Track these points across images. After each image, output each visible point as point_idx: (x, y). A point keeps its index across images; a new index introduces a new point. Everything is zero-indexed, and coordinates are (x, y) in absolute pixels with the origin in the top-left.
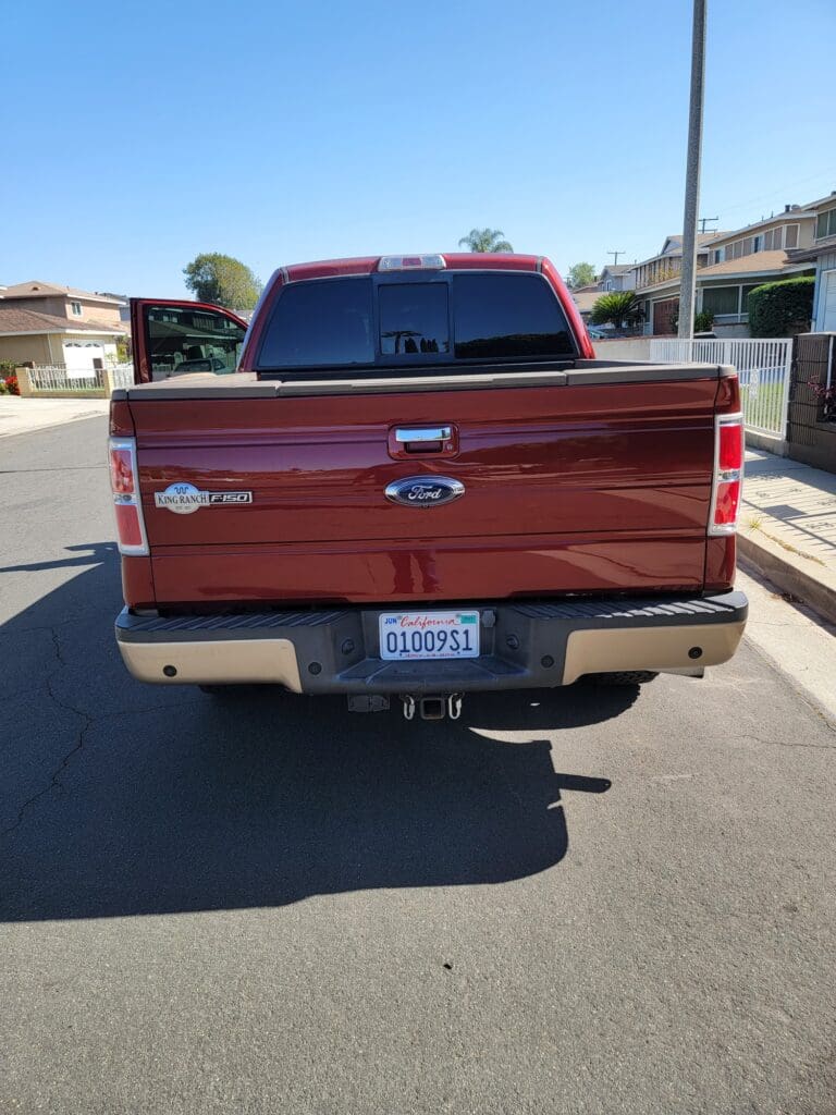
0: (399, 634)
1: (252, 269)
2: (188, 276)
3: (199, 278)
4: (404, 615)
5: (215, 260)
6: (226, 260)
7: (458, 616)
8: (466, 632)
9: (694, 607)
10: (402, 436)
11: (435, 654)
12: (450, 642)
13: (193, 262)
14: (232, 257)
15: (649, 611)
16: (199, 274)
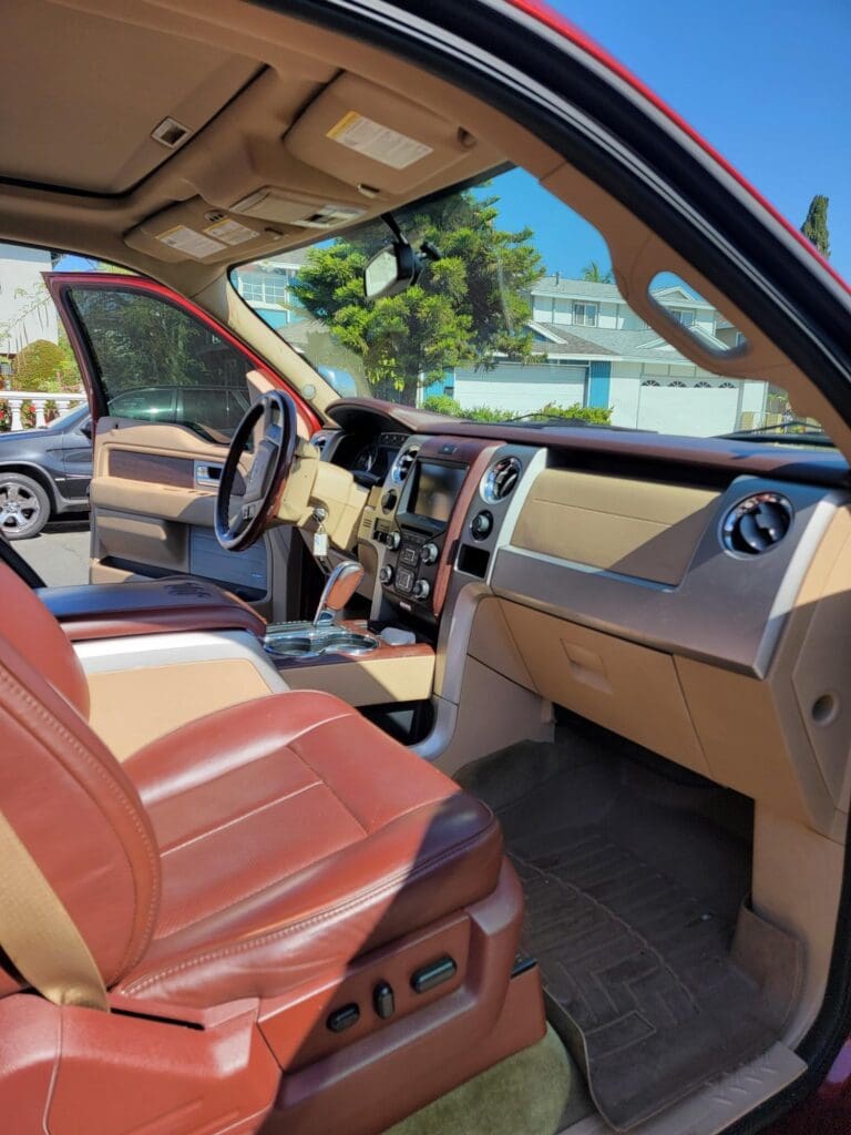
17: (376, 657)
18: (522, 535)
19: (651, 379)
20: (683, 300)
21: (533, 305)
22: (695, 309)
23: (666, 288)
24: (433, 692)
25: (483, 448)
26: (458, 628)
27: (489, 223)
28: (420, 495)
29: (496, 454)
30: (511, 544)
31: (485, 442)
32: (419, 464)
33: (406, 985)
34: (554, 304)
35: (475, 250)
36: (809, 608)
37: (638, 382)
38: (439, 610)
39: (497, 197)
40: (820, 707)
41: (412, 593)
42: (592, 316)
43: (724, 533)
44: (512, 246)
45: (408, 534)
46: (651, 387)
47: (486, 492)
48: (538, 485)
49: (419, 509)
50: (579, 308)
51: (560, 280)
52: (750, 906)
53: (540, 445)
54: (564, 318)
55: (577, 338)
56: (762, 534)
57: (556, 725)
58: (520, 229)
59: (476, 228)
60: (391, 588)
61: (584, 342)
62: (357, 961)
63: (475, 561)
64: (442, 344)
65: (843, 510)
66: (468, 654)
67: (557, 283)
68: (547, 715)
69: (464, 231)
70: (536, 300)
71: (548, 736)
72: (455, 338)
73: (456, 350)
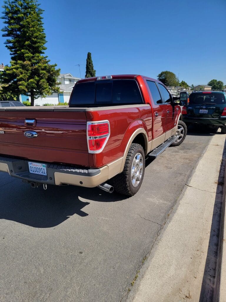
0: (32, 167)
1: (176, 75)
2: (158, 77)
3: (161, 78)
4: (33, 163)
5: (166, 73)
6: (169, 73)
7: (42, 165)
8: (44, 169)
9: (82, 171)
10: (27, 121)
11: (39, 173)
12: (41, 171)
13: (160, 73)
14: (171, 72)
15: (78, 171)
16: (161, 77)
20: (71, 77)
22: (74, 79)
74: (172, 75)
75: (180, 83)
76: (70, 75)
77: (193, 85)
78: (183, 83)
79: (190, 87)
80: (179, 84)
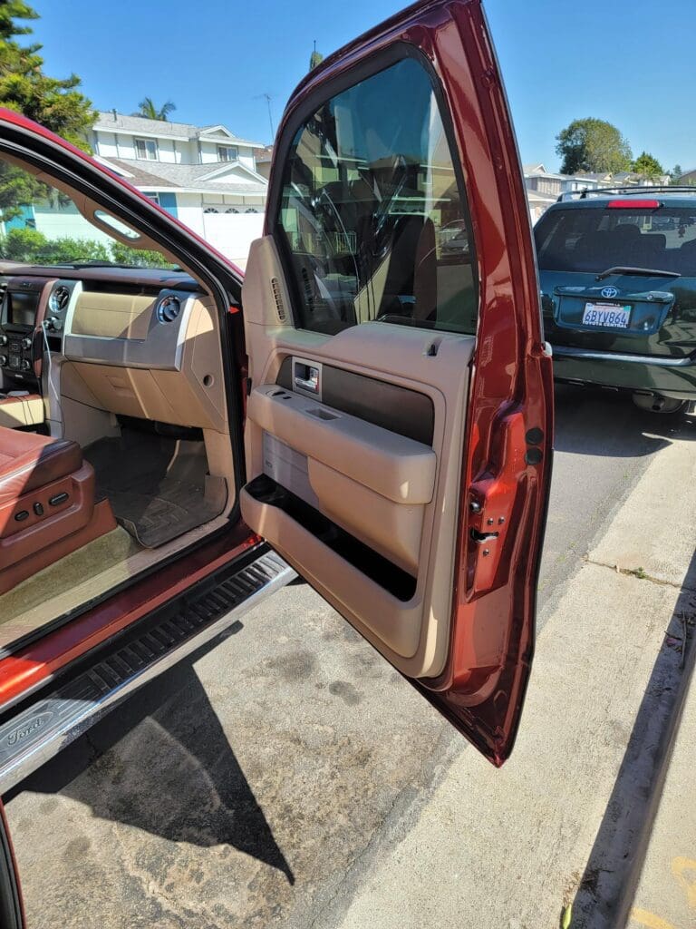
2: (559, 142)
3: (569, 144)
5: (587, 125)
6: (600, 124)
13: (567, 128)
16: (570, 140)
17: (6, 403)
18: (77, 327)
19: (211, 207)
20: (226, 138)
21: (96, 141)
22: (237, 146)
23: (211, 127)
24: (45, 419)
25: (47, 282)
26: (52, 382)
27: (37, 69)
28: (14, 312)
29: (54, 285)
30: (72, 332)
31: (47, 279)
32: (9, 295)
33: (47, 504)
34: (116, 139)
35: (29, 95)
36: (192, 339)
37: (200, 210)
38: (39, 374)
39: (41, 44)
40: (206, 380)
41: (21, 367)
42: (153, 150)
43: (159, 314)
44: (64, 91)
45: (11, 335)
46: (212, 214)
47: (53, 306)
48: (80, 300)
49: (15, 321)
50: (140, 143)
51: (118, 116)
52: (208, 474)
53: (77, 279)
54: (128, 153)
55: (143, 172)
56: (172, 312)
57: (121, 429)
58: (68, 77)
59: (25, 73)
60: (8, 368)
61: (149, 175)
62: (22, 495)
63: (56, 344)
64: (12, 183)
65: (197, 301)
66: (62, 395)
67: (116, 119)
68: (114, 422)
69: (15, 78)
70: (99, 135)
71: (116, 433)
72: (23, 178)
73: (27, 189)
74: (609, 132)
75: (635, 159)
76: (221, 131)
77: (678, 169)
78: (646, 159)
79: (667, 174)
80: (632, 163)
